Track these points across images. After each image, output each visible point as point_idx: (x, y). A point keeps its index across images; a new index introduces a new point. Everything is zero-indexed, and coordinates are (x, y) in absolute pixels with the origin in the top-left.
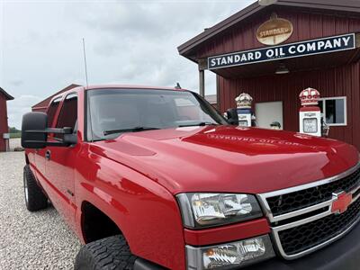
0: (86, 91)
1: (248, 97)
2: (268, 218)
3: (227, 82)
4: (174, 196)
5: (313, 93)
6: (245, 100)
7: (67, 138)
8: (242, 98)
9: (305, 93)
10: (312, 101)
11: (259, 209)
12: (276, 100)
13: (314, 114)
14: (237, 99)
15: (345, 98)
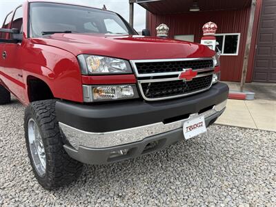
0: (29, 3)
1: (166, 27)
2: (135, 75)
3: (154, 17)
4: (76, 57)
5: (212, 26)
6: (163, 29)
7: (15, 36)
8: (161, 28)
9: (207, 26)
10: (211, 32)
11: (131, 72)
12: (190, 34)
13: (211, 42)
14: (157, 28)
15: (239, 34)
